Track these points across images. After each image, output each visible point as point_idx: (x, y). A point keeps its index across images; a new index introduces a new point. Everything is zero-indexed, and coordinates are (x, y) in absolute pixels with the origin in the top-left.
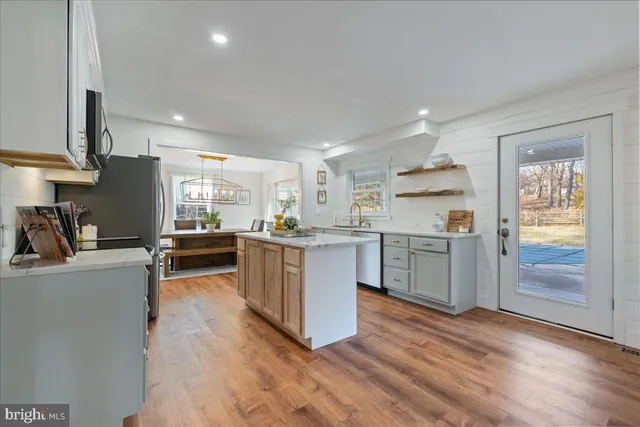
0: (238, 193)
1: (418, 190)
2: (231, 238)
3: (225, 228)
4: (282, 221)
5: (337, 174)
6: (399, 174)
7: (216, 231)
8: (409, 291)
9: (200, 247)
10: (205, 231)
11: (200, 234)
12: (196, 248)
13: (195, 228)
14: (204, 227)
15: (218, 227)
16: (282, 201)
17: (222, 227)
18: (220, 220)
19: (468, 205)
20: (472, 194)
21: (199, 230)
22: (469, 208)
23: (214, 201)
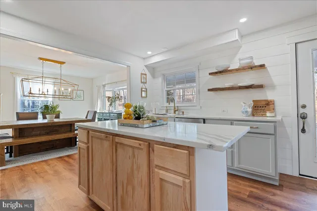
0: (75, 92)
1: (227, 85)
2: (69, 126)
3: (64, 117)
4: (131, 110)
5: (154, 76)
6: (210, 74)
7: (56, 120)
8: (232, 166)
9: (40, 135)
10: (46, 121)
11: (40, 124)
12: (36, 135)
13: (36, 118)
14: (44, 118)
15: (58, 117)
16: (109, 97)
17: (61, 117)
18: (59, 112)
19: (269, 95)
20: (273, 87)
21: (40, 120)
22: (270, 98)
23: (54, 96)
